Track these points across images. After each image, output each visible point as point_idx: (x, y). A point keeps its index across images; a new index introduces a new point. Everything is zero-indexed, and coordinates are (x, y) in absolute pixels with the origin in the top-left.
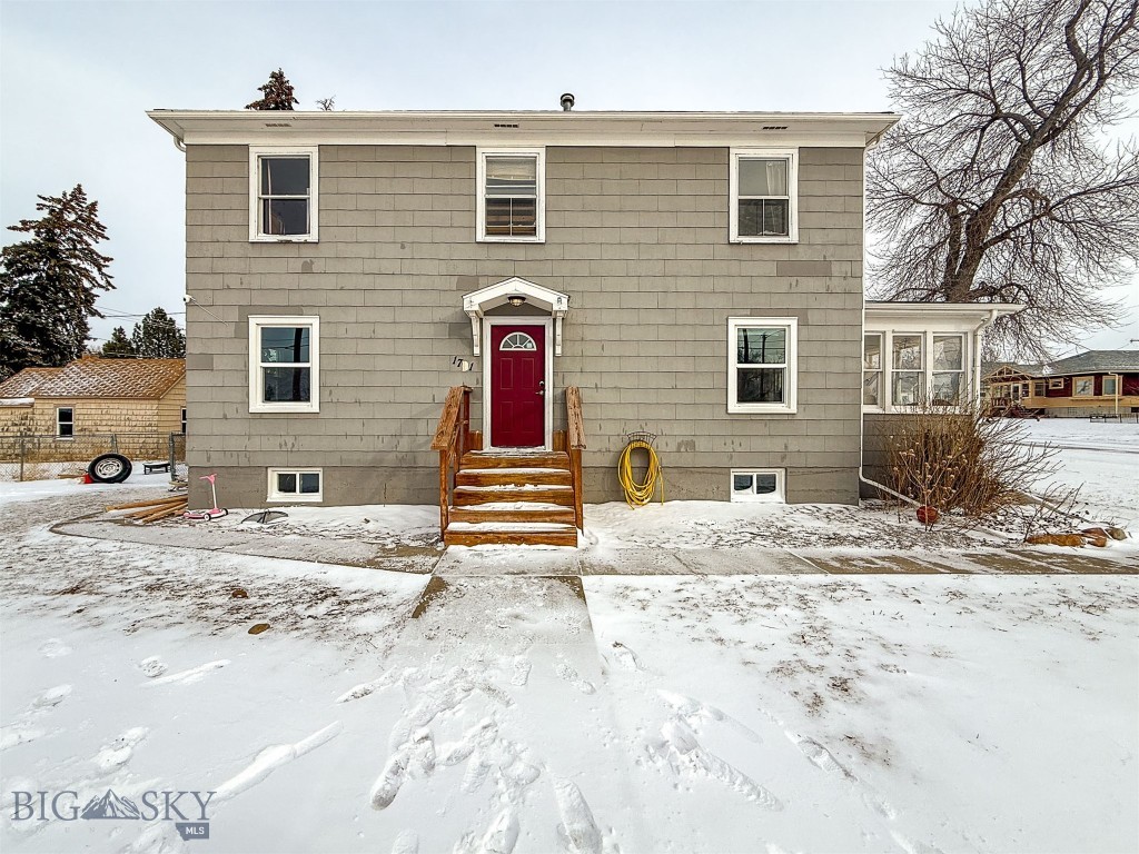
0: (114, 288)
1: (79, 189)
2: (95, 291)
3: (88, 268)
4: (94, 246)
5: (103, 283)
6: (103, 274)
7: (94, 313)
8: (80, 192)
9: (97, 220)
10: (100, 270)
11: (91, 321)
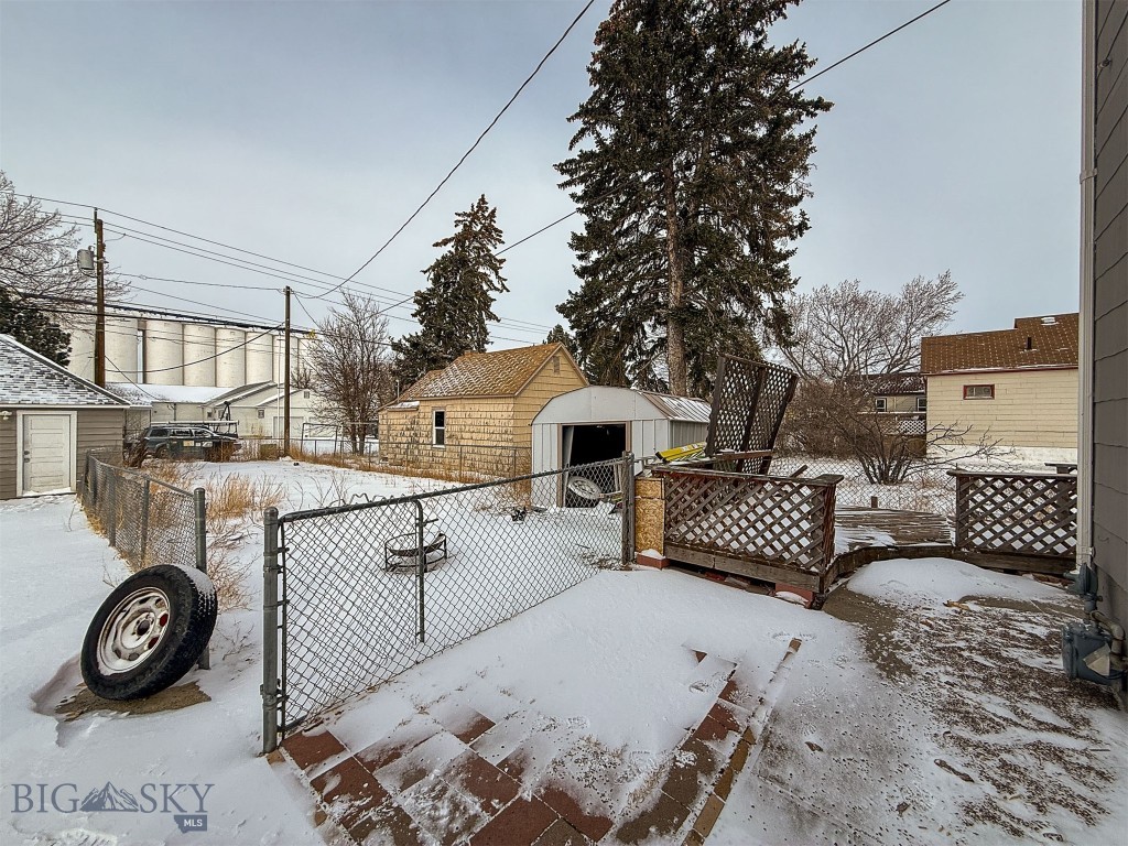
0: (508, 291)
1: (482, 200)
2: (492, 294)
3: (488, 272)
4: (493, 252)
5: (499, 287)
6: (500, 278)
7: (492, 316)
8: (484, 203)
9: (496, 225)
10: (497, 274)
11: (490, 325)
